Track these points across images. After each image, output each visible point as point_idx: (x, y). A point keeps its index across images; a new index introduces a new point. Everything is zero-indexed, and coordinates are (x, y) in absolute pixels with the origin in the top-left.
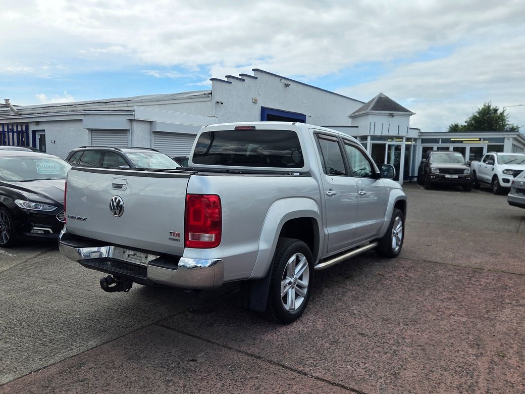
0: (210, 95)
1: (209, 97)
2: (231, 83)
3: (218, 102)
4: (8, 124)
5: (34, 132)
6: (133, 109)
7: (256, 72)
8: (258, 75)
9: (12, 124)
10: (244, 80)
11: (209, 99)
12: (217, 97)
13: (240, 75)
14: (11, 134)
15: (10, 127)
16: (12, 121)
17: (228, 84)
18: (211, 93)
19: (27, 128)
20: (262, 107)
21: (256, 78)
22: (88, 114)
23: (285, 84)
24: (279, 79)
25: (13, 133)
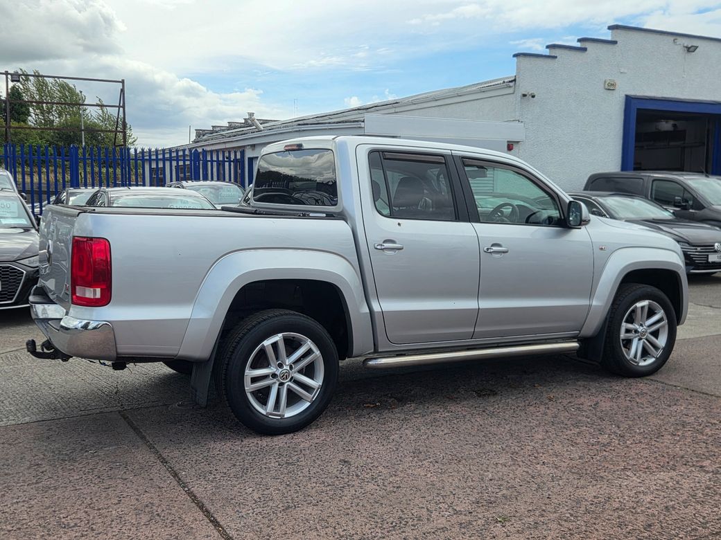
0: (511, 84)
1: (510, 87)
2: (556, 57)
3: (524, 95)
4: (223, 151)
5: (251, 160)
6: (362, 119)
7: (615, 31)
8: (620, 36)
9: (229, 150)
10: (584, 50)
11: (511, 91)
12: (523, 87)
13: (579, 40)
14: (227, 164)
15: (227, 154)
16: (228, 146)
17: (549, 61)
18: (515, 80)
19: (243, 154)
20: (627, 96)
21: (614, 43)
22: (304, 130)
23: (686, 47)
24: (671, 38)
25: (230, 162)
